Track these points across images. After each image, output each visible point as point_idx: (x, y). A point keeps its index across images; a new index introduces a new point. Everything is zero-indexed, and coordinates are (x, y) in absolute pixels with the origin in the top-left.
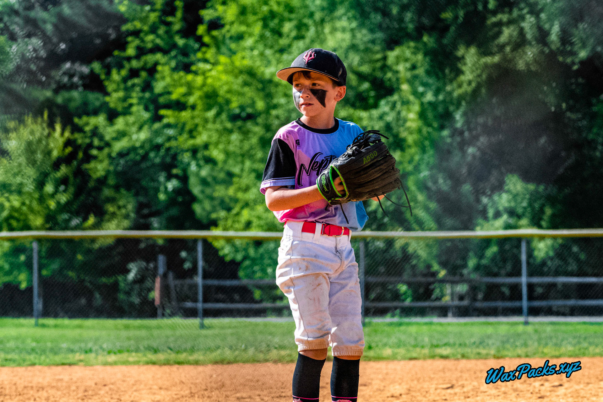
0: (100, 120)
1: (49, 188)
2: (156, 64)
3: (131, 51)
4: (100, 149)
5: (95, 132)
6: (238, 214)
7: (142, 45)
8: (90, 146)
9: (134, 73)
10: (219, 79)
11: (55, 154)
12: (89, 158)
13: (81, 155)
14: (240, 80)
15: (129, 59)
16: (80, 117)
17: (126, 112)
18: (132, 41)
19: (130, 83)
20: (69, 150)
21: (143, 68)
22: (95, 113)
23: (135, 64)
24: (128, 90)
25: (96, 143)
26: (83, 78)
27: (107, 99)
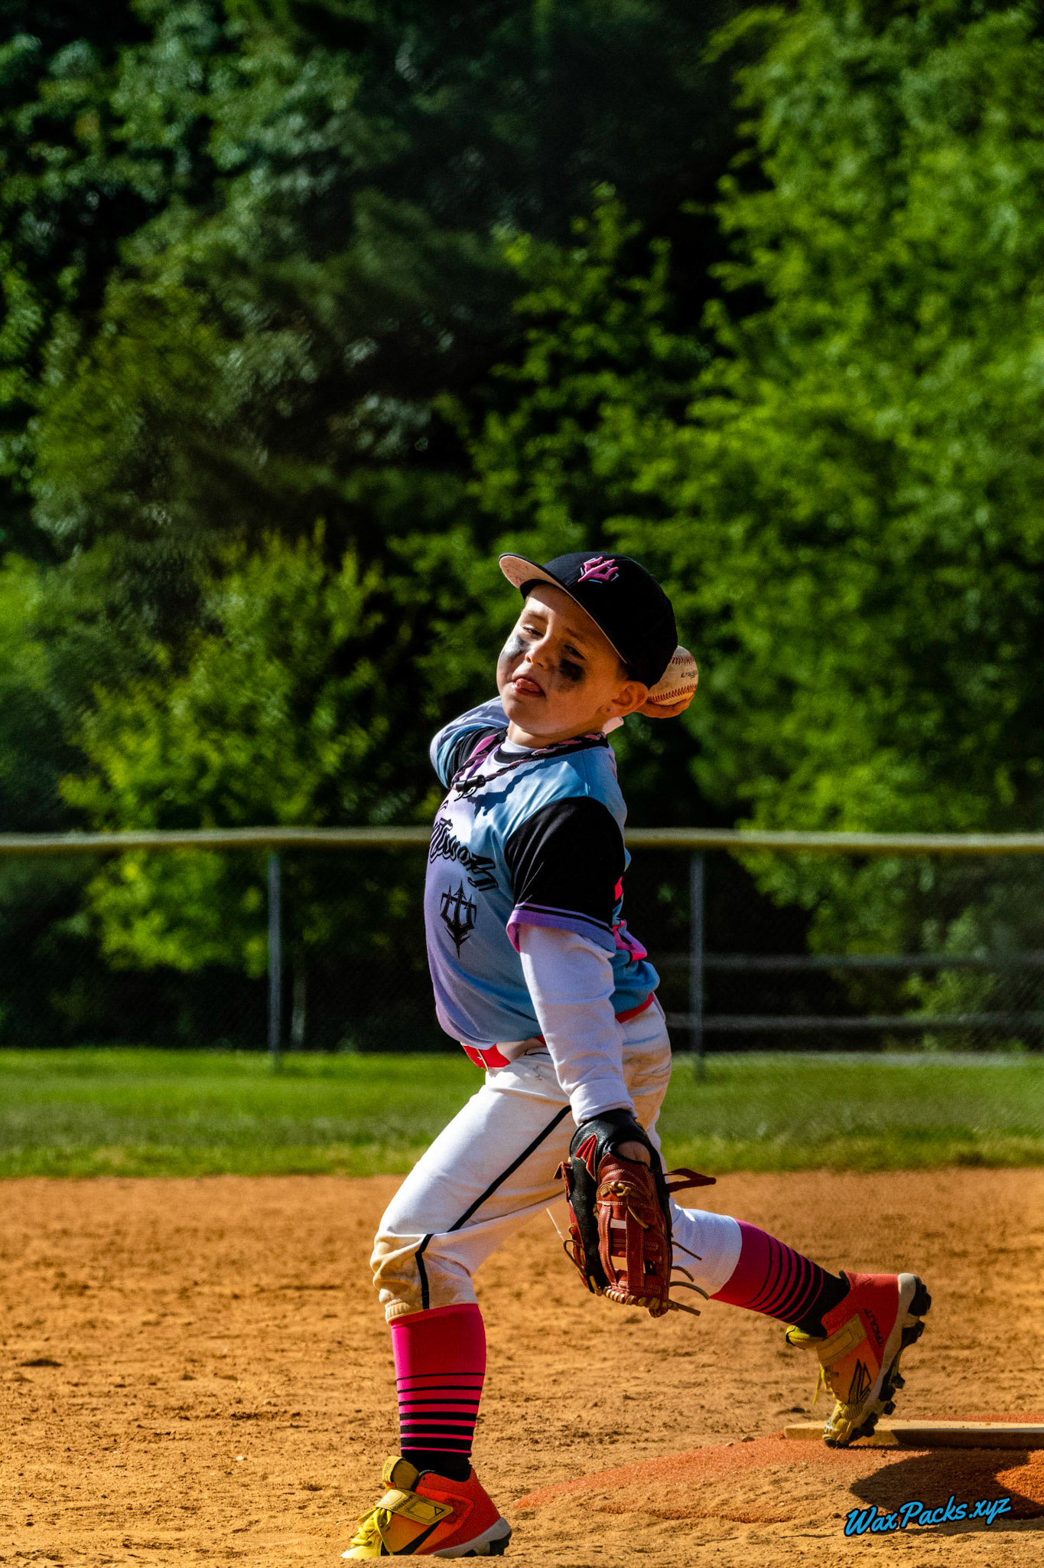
0: (456, 543)
1: (324, 718)
2: (601, 398)
3: (535, 367)
4: (454, 617)
5: (444, 576)
6: (806, 787)
7: (564, 349)
8: (431, 610)
9: (544, 422)
10: (759, 441)
11: (340, 630)
12: (424, 641)
13: (405, 633)
14: (814, 444)
15: (529, 387)
16: (402, 535)
17: (524, 523)
18: (538, 342)
19: (531, 449)
20: (377, 619)
21: (567, 410)
22: (442, 525)
23: (545, 398)
24: (526, 466)
25: (445, 602)
26: (411, 434)
27: (474, 488)
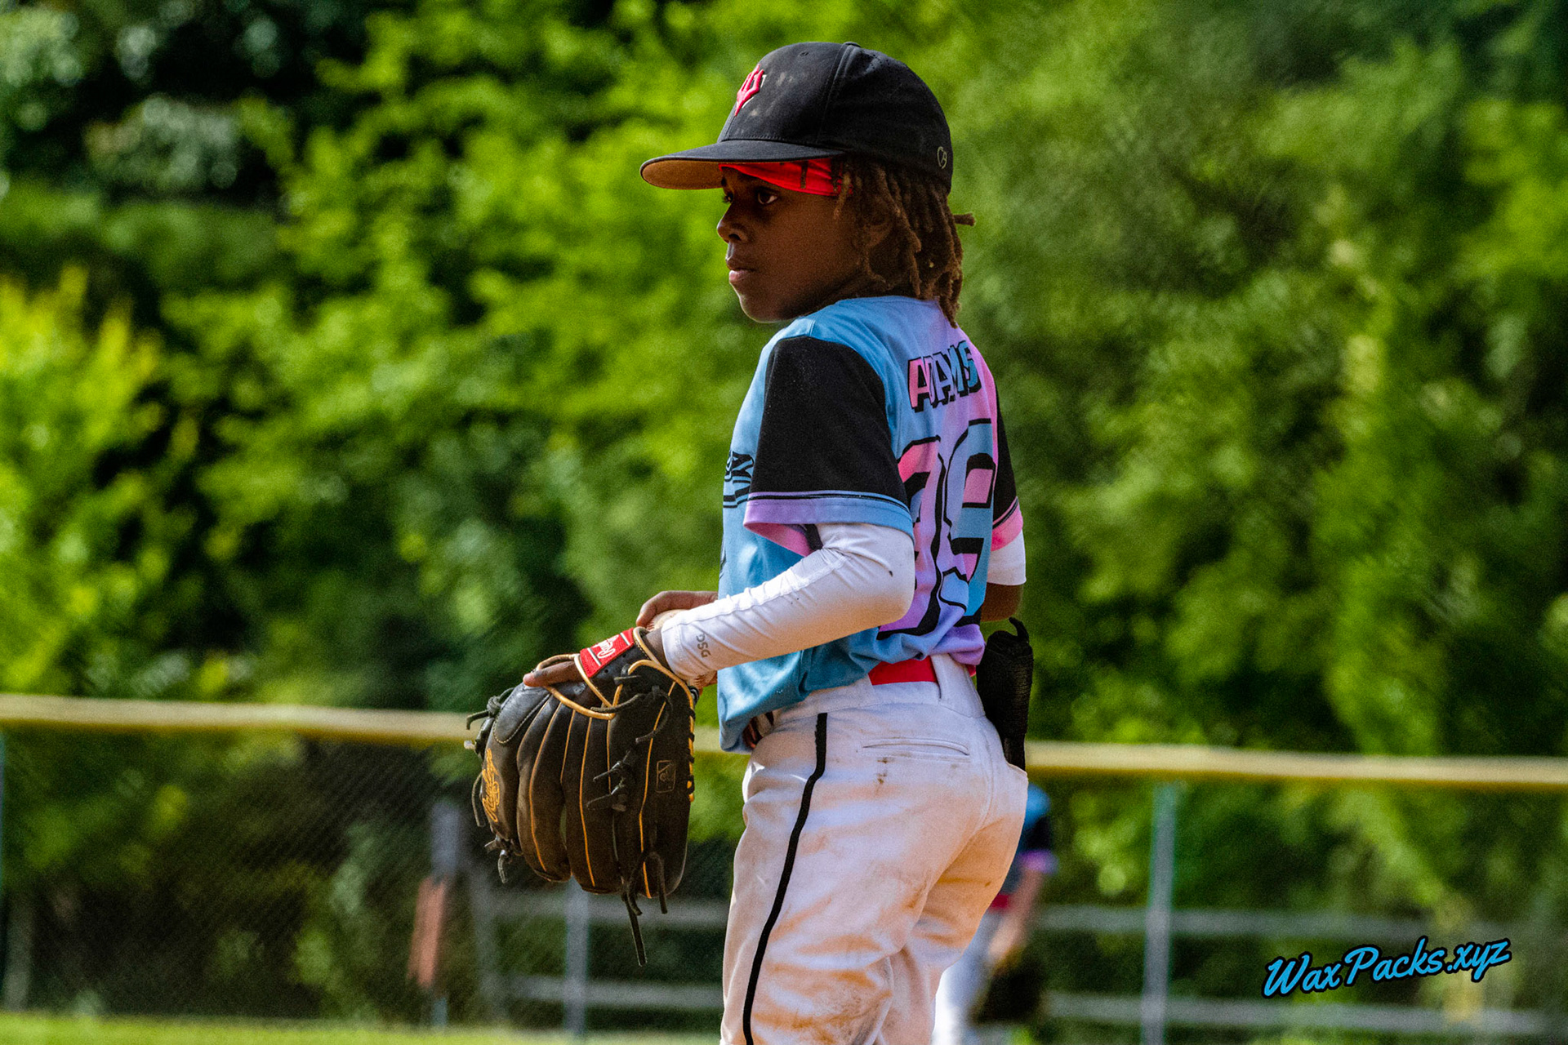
0: (264, 312)
1: (72, 548)
2: (475, 121)
3: (384, 70)
4: (256, 416)
5: (242, 359)
7: (425, 46)
8: (221, 406)
9: (393, 148)
12: (213, 450)
13: (185, 440)
15: (372, 99)
16: (189, 296)
17: (360, 285)
19: (376, 184)
20: (149, 417)
21: (428, 131)
22: (247, 284)
23: (399, 115)
24: (367, 210)
25: (247, 392)
26: (209, 158)
27: (285, 238)
